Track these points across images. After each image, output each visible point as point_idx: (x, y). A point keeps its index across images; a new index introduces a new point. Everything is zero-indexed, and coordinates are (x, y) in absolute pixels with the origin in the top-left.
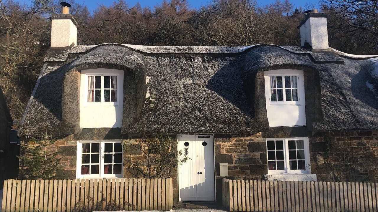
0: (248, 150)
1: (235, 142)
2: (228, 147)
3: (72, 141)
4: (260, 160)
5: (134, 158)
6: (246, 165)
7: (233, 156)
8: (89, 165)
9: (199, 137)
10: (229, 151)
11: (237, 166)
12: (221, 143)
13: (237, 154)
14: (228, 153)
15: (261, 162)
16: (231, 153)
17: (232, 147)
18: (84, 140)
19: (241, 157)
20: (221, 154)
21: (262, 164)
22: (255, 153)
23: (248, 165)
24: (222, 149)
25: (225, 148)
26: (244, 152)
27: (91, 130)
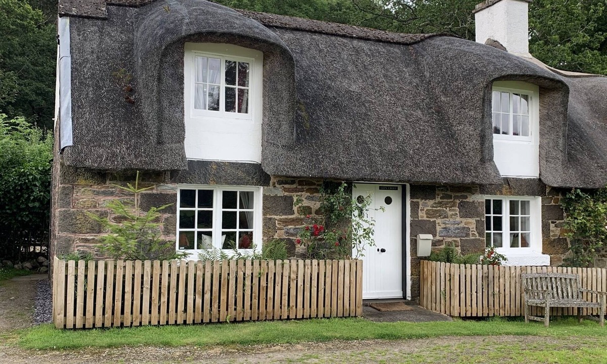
0: (458, 214)
1: (441, 200)
2: (429, 208)
3: (167, 184)
4: (475, 230)
5: (281, 221)
6: (455, 239)
7: (437, 222)
8: (194, 232)
9: (381, 188)
10: (432, 215)
11: (442, 241)
12: (419, 200)
13: (443, 220)
14: (429, 218)
15: (477, 235)
16: (434, 217)
17: (436, 209)
18: (191, 183)
19: (448, 226)
20: (420, 219)
21: (478, 237)
22: (469, 219)
23: (458, 239)
24: (421, 210)
25: (425, 210)
26: (453, 216)
27: (204, 164)
